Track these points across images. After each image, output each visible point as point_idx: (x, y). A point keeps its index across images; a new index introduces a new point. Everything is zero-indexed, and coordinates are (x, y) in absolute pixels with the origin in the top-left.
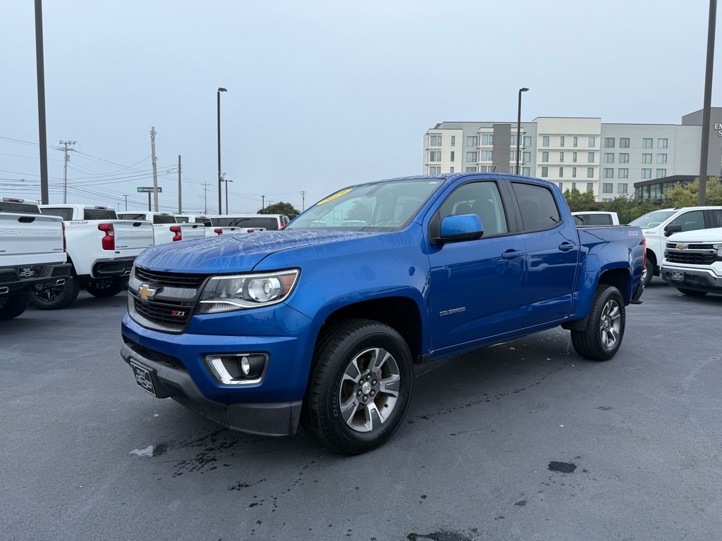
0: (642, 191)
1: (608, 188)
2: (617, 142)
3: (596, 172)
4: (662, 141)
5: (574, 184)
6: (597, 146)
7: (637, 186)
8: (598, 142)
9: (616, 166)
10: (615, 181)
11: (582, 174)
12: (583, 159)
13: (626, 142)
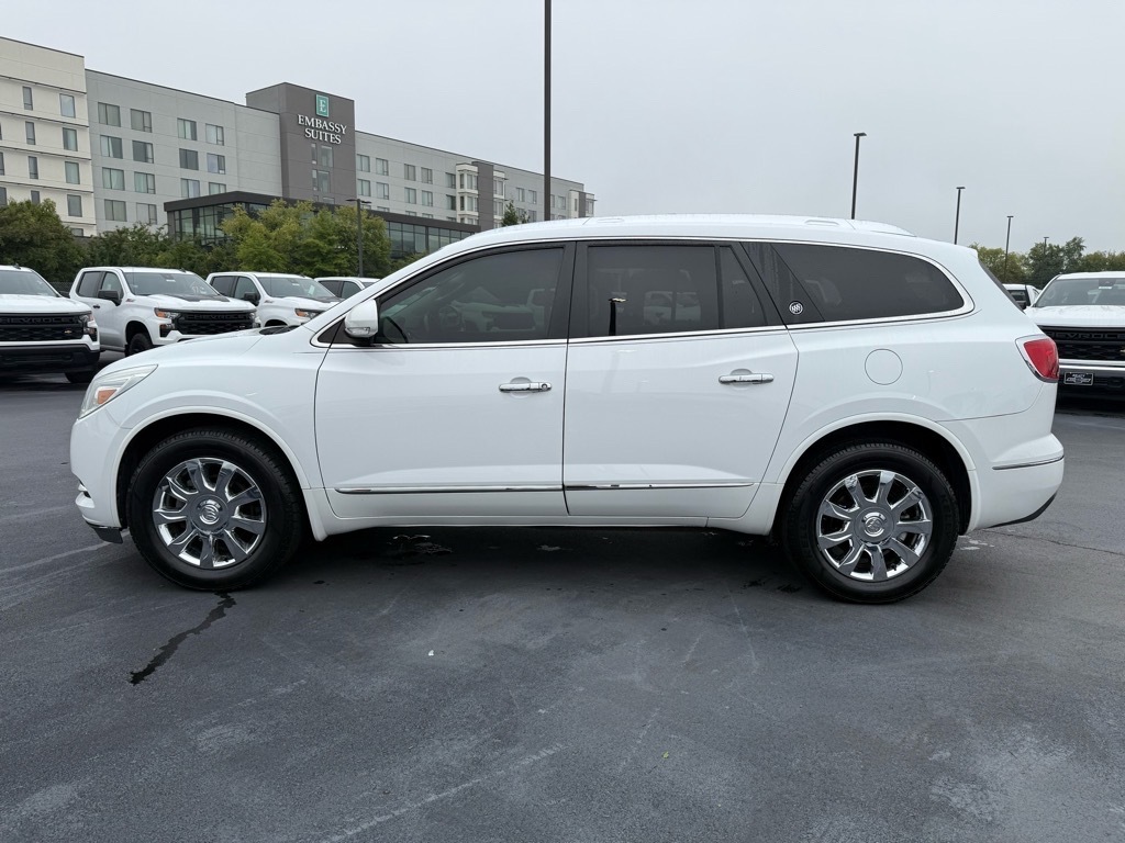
0: (180, 219)
1: (113, 208)
2: (125, 116)
3: (86, 173)
4: (212, 130)
5: (36, 195)
6: (82, 117)
7: (171, 208)
8: (82, 107)
9: (128, 163)
10: (131, 196)
11: (53, 174)
12: (50, 140)
13: (143, 119)
